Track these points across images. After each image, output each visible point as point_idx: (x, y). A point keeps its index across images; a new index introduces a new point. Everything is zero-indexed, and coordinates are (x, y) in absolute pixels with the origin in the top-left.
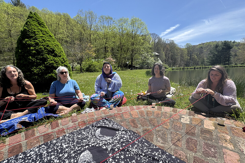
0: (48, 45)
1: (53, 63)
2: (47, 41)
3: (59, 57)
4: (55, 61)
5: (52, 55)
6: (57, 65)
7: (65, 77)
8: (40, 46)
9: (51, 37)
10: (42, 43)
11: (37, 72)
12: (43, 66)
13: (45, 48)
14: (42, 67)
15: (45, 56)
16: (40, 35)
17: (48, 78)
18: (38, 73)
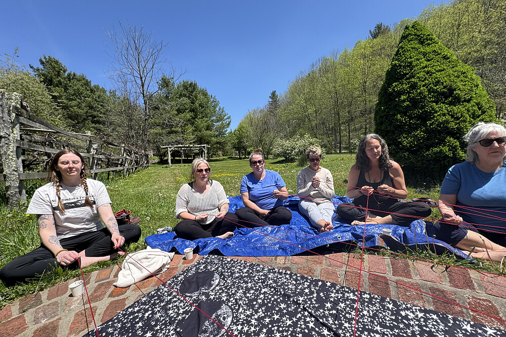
0: (438, 82)
1: (447, 122)
2: (437, 71)
3: (465, 104)
4: (452, 116)
5: (446, 103)
6: (459, 123)
7: (498, 153)
8: (419, 89)
9: (448, 58)
10: (423, 81)
11: (408, 145)
12: (421, 131)
13: (429, 90)
14: (420, 133)
15: (428, 109)
16: (422, 64)
17: (432, 156)
18: (411, 146)
